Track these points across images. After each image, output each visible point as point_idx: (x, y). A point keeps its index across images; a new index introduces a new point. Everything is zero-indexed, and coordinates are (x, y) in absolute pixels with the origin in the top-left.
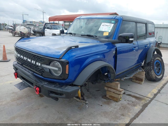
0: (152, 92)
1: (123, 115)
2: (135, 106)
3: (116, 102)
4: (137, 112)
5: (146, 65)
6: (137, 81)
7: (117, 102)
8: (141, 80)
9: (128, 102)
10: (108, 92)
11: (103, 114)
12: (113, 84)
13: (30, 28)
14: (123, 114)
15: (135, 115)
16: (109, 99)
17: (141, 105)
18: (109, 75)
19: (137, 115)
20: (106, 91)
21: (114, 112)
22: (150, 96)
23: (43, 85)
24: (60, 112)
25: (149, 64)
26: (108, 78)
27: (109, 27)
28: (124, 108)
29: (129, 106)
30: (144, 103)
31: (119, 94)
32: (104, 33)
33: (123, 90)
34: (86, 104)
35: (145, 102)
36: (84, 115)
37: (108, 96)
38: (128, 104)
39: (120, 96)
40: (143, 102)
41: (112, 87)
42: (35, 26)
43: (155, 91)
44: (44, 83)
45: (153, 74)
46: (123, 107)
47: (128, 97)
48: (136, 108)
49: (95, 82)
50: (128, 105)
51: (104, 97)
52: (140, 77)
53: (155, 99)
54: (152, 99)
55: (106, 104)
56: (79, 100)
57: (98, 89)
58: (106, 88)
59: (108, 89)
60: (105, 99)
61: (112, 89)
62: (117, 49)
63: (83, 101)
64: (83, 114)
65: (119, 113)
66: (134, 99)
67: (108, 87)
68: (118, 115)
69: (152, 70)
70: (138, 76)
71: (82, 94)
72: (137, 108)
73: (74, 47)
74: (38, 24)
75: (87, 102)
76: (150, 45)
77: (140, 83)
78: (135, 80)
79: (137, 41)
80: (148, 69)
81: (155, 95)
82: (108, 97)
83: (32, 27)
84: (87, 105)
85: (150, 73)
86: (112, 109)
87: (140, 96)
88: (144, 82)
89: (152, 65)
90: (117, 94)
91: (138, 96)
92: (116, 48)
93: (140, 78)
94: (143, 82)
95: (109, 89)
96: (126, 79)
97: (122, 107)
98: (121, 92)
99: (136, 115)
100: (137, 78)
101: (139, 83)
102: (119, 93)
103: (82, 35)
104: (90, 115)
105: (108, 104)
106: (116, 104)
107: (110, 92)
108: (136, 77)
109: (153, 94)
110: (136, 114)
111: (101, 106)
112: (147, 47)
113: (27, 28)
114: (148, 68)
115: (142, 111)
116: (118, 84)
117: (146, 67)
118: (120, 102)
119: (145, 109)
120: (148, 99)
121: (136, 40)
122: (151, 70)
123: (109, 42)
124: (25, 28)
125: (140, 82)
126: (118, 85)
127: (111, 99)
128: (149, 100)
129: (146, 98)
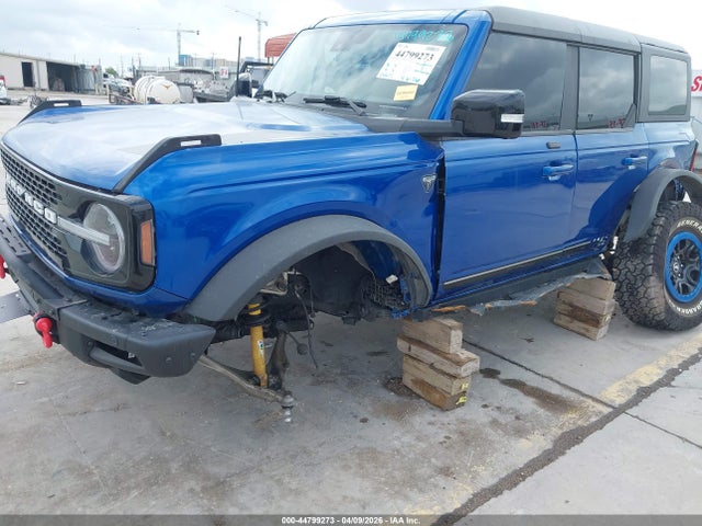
0: (630, 377)
1: (446, 472)
2: (521, 437)
3: (437, 412)
4: (521, 462)
5: (625, 251)
6: (577, 325)
7: (442, 409)
8: (594, 320)
9: (495, 414)
10: (410, 361)
11: (357, 461)
12: (431, 328)
13: (192, 86)
14: (448, 468)
15: (503, 476)
16: (410, 393)
17: (556, 432)
18: (403, 284)
19: (514, 479)
20: (401, 359)
21: (411, 456)
22: (615, 394)
23: (59, 310)
24: (168, 434)
25: (636, 248)
26: (402, 299)
27: (422, 62)
28: (468, 438)
29: (493, 435)
30: (572, 427)
31: (454, 377)
32: (400, 89)
33: (470, 360)
34: (284, 408)
35: (580, 422)
36: (268, 457)
37: (407, 380)
38: (495, 423)
39: (456, 383)
40: (569, 420)
41: (428, 342)
42: (215, 76)
43: (649, 374)
44: (70, 301)
45: (656, 294)
46: (462, 433)
47: (505, 391)
48: (523, 444)
49: (350, 315)
50: (488, 430)
51: (394, 383)
52: (588, 308)
53: (634, 411)
54: (618, 411)
55: (386, 416)
56: (253, 387)
57: (379, 349)
58: (402, 345)
59: (410, 348)
60: (392, 390)
61: (425, 351)
62: (447, 164)
63: (272, 393)
64: (266, 449)
65: (433, 460)
66: (528, 405)
67: (411, 340)
68: (424, 471)
69: (652, 278)
70: (582, 301)
71: (279, 364)
72: (528, 448)
73: (198, 142)
74: (226, 68)
75: (289, 400)
76: (649, 159)
77: (587, 334)
78: (567, 318)
79: (574, 134)
80: (632, 268)
81: (644, 393)
82: (410, 385)
83: (201, 82)
84: (288, 413)
85: (642, 290)
86: (407, 439)
87: (566, 394)
88: (608, 331)
89: (654, 253)
90: (444, 373)
91: (555, 390)
92: (442, 161)
93: (589, 312)
94: (603, 330)
95: (415, 350)
96: (498, 308)
97: (454, 437)
98: (459, 363)
99: (509, 476)
100: (576, 307)
101: (582, 331)
102: (452, 371)
103: (308, 101)
104: (294, 457)
105: (398, 414)
106: (433, 419)
107: (415, 363)
108: (571, 305)
109: (634, 388)
110: (510, 471)
111: (364, 421)
112: (631, 167)
113: (179, 84)
114: (631, 265)
115: (547, 458)
116: (450, 328)
117: (623, 262)
118: (459, 412)
119: (563, 453)
120: (600, 407)
121: (571, 131)
122: (646, 277)
123: (410, 128)
124: (169, 83)
125: (587, 330)
126: (450, 335)
127: (419, 397)
128: (600, 412)
129: (590, 401)
